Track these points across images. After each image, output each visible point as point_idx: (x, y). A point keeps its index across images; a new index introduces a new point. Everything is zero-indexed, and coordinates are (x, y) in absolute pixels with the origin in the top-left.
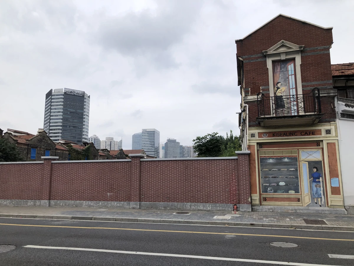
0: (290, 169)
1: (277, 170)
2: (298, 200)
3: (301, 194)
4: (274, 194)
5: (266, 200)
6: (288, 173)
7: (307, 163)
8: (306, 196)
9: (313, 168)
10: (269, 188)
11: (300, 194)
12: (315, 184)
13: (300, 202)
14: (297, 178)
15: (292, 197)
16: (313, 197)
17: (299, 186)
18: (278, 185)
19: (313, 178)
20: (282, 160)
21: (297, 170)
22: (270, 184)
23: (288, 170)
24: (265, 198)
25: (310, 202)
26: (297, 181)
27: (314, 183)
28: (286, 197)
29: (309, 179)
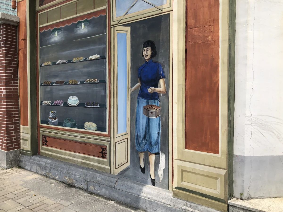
0: (90, 58)
1: (64, 62)
2: (102, 153)
3: (109, 136)
4: (58, 129)
5: (46, 141)
6: (86, 70)
7: (129, 29)
8: (120, 142)
9: (144, 47)
10: (50, 113)
11: (107, 133)
12: (143, 103)
13: (106, 160)
14: (103, 82)
15: (91, 141)
16: (136, 147)
17: (106, 108)
18: (66, 104)
19: (142, 82)
20: (75, 30)
21: (103, 58)
22: (53, 100)
23: (85, 60)
24: (46, 138)
25: (129, 164)
26: (103, 93)
27: (142, 100)
28: (78, 139)
29: (132, 86)
